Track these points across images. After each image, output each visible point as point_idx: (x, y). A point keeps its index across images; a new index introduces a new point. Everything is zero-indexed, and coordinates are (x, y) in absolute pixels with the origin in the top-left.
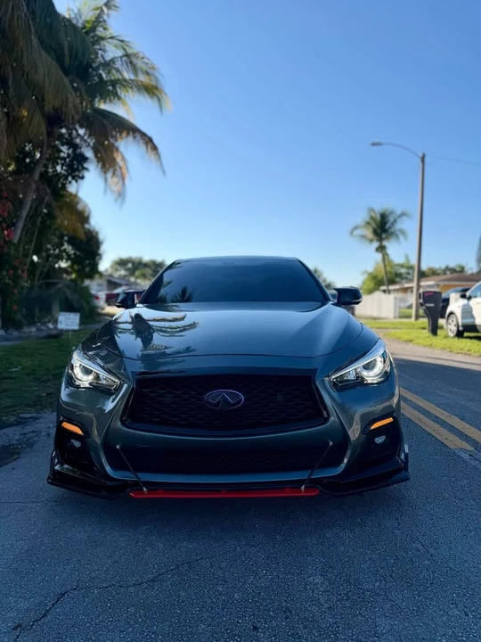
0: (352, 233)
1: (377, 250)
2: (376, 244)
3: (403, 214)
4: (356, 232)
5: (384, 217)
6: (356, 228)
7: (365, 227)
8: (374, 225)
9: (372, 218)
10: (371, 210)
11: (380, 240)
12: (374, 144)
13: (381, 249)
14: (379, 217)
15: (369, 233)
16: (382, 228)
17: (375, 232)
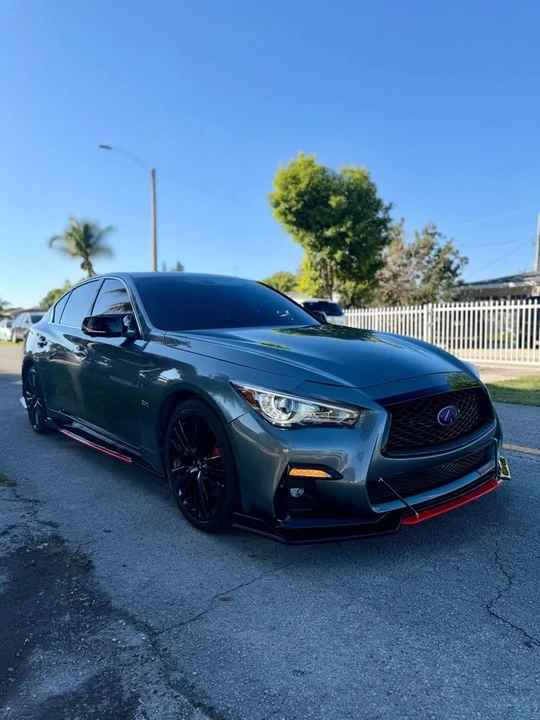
0: (50, 245)
1: (83, 266)
2: (81, 260)
3: (110, 229)
4: (54, 243)
5: (87, 228)
6: (55, 239)
7: (66, 238)
8: (77, 237)
9: (74, 229)
10: (72, 219)
11: (86, 256)
12: (102, 147)
13: (87, 265)
14: (82, 229)
15: (72, 245)
16: (87, 242)
17: (78, 245)
